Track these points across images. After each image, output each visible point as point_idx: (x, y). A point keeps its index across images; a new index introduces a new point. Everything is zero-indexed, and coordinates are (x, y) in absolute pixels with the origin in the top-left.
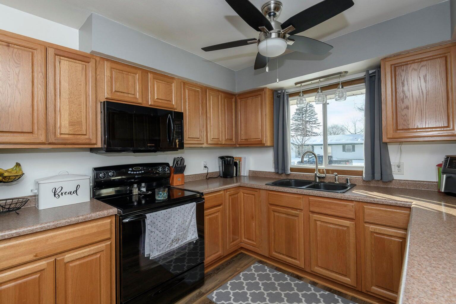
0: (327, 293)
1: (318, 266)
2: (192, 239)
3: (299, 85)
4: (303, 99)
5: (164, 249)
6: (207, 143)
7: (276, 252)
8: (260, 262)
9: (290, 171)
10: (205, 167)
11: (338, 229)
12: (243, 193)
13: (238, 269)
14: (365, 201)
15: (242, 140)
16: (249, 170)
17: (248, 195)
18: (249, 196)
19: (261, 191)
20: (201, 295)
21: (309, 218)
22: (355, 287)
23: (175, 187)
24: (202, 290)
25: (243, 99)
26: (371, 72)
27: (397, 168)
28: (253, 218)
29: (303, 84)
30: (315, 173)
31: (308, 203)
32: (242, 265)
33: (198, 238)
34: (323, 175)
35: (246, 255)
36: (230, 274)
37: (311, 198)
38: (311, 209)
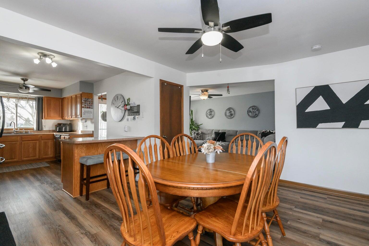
21: (22, 143)
30: (14, 130)
37: (23, 136)
38: (23, 140)
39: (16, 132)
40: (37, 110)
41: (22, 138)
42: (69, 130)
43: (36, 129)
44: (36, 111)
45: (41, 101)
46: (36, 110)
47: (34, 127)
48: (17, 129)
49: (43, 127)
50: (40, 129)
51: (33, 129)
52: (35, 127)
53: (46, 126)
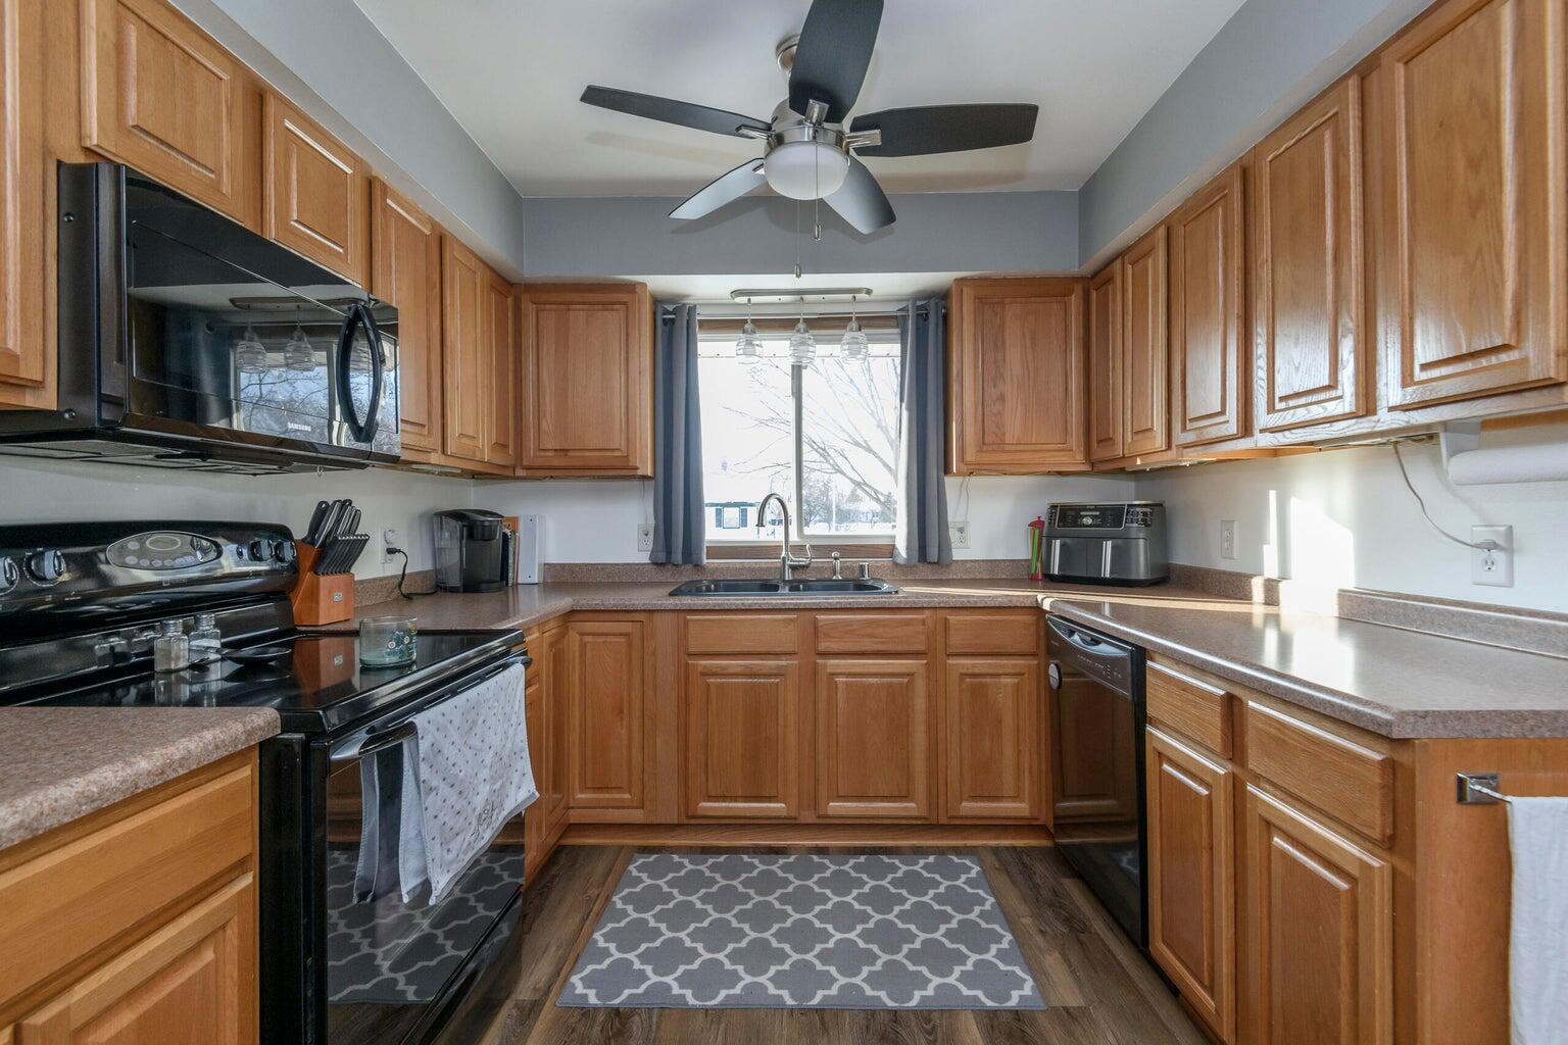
0: (862, 859)
1: (839, 797)
2: (519, 801)
3: (743, 300)
4: (754, 342)
5: (461, 856)
6: (444, 452)
7: (710, 798)
8: (646, 850)
9: (704, 556)
10: (391, 551)
11: (890, 685)
12: (581, 634)
13: (593, 892)
14: (952, 605)
15: (542, 454)
16: (545, 564)
17: (602, 640)
18: (605, 642)
19: (657, 617)
20: (530, 1011)
21: (815, 674)
22: (925, 819)
23: (323, 629)
24: (521, 997)
25: (548, 307)
26: (919, 303)
27: (958, 534)
28: (621, 711)
29: (754, 299)
30: (783, 555)
31: (813, 630)
32: (596, 878)
33: (537, 795)
34: (803, 561)
35: (582, 847)
36: (577, 918)
37: (821, 617)
38: (823, 646)
39: (794, 568)
40: (909, 409)
41: (816, 628)
42: (1151, 567)
43: (908, 548)
44: (905, 414)
45: (937, 325)
46: (904, 405)
47: (894, 537)
48: (799, 549)
49: (954, 535)
50: (933, 555)
51: (891, 550)
52: (898, 532)
53: (970, 531)
